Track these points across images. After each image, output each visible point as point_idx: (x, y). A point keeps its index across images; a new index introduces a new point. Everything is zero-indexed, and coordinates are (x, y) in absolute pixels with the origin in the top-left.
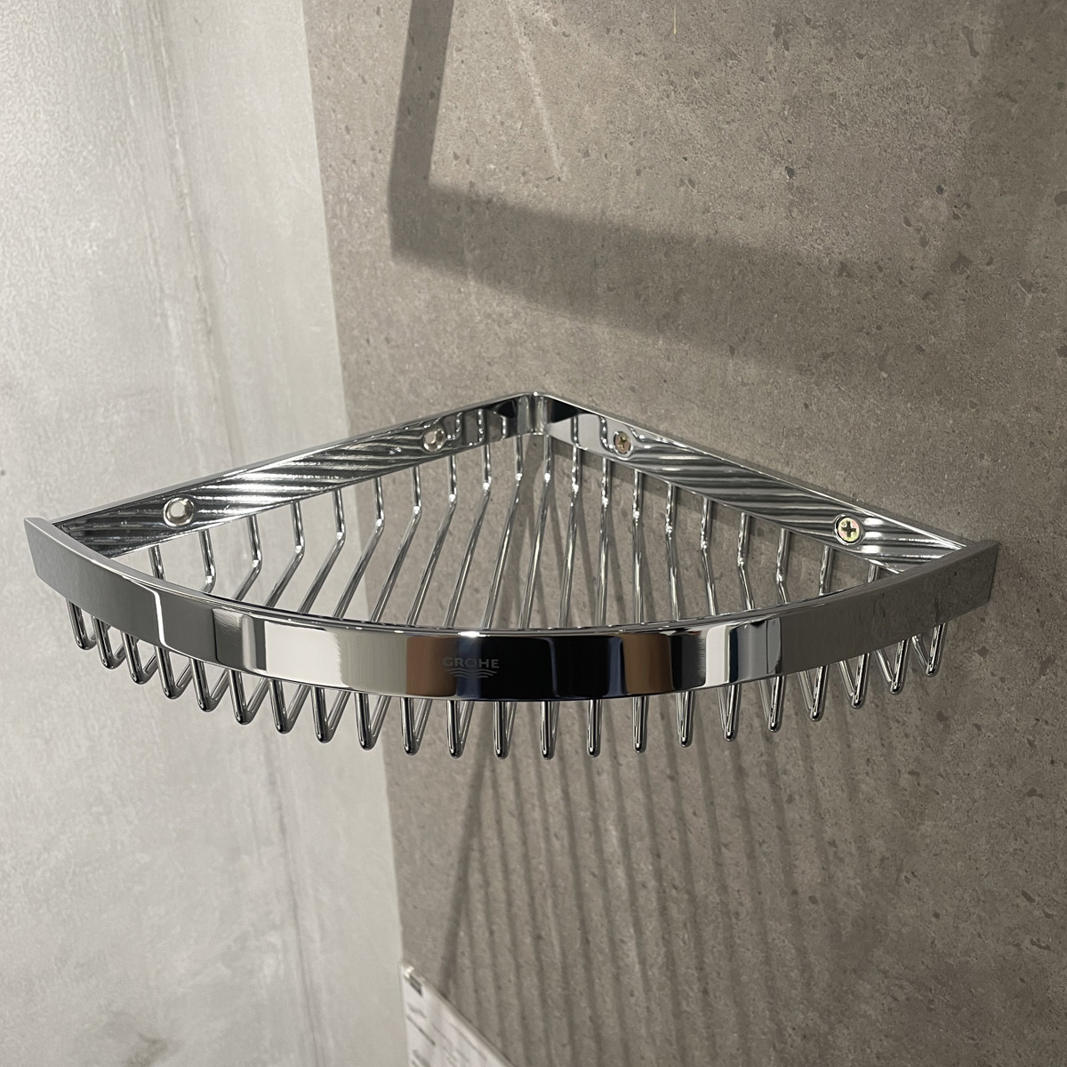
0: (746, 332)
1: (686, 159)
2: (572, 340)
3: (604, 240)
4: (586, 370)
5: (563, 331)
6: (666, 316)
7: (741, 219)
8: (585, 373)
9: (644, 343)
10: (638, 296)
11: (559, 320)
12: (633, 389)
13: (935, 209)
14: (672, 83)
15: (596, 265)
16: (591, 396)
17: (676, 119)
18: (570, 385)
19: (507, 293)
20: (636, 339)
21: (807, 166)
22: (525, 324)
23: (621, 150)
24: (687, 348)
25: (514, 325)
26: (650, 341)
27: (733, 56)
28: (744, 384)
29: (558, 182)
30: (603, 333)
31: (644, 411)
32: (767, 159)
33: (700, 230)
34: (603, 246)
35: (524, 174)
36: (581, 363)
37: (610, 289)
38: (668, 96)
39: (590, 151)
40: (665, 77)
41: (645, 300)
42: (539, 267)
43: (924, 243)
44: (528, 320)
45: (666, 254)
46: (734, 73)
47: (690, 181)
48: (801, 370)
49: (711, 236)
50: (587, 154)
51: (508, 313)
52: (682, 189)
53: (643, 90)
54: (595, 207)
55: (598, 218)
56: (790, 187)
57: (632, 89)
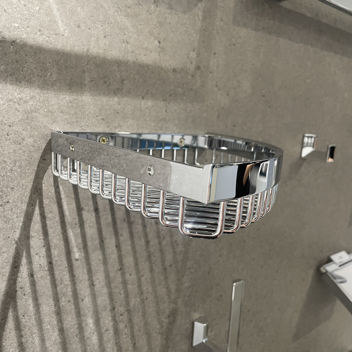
0: (148, 91)
1: (125, 34)
2: (70, 105)
3: (88, 61)
4: (78, 116)
5: (65, 101)
6: (118, 89)
7: (145, 55)
8: (78, 117)
9: (108, 100)
10: (105, 83)
11: (61, 97)
12: (103, 119)
13: (193, 55)
14: (119, 8)
15: (84, 72)
16: (81, 127)
17: (121, 20)
18: (69, 125)
19: (25, 88)
20: (104, 99)
21: (163, 41)
22: (39, 101)
23: (96, 27)
24: (126, 99)
25: (31, 103)
26: (111, 99)
27: (141, 5)
28: (147, 108)
29: (62, 37)
30: (88, 99)
31: (109, 127)
32: (153, 38)
33: (131, 58)
34: (88, 64)
35: (40, 31)
36: (76, 114)
37: (91, 81)
38: (118, 12)
39: (81, 26)
40: (116, 5)
41: (109, 84)
42: (49, 74)
43: (191, 63)
44: (41, 99)
45: (118, 67)
46: (142, 10)
47: (127, 42)
48: (164, 100)
49: (135, 61)
50: (79, 27)
51: (27, 97)
52: (124, 44)
53: (107, 8)
54: (84, 49)
55: (85, 52)
56: (159, 47)
57: (102, 6)
